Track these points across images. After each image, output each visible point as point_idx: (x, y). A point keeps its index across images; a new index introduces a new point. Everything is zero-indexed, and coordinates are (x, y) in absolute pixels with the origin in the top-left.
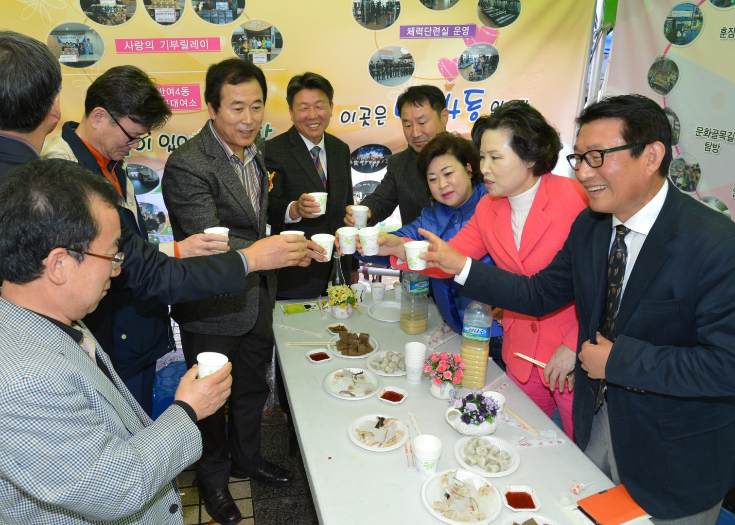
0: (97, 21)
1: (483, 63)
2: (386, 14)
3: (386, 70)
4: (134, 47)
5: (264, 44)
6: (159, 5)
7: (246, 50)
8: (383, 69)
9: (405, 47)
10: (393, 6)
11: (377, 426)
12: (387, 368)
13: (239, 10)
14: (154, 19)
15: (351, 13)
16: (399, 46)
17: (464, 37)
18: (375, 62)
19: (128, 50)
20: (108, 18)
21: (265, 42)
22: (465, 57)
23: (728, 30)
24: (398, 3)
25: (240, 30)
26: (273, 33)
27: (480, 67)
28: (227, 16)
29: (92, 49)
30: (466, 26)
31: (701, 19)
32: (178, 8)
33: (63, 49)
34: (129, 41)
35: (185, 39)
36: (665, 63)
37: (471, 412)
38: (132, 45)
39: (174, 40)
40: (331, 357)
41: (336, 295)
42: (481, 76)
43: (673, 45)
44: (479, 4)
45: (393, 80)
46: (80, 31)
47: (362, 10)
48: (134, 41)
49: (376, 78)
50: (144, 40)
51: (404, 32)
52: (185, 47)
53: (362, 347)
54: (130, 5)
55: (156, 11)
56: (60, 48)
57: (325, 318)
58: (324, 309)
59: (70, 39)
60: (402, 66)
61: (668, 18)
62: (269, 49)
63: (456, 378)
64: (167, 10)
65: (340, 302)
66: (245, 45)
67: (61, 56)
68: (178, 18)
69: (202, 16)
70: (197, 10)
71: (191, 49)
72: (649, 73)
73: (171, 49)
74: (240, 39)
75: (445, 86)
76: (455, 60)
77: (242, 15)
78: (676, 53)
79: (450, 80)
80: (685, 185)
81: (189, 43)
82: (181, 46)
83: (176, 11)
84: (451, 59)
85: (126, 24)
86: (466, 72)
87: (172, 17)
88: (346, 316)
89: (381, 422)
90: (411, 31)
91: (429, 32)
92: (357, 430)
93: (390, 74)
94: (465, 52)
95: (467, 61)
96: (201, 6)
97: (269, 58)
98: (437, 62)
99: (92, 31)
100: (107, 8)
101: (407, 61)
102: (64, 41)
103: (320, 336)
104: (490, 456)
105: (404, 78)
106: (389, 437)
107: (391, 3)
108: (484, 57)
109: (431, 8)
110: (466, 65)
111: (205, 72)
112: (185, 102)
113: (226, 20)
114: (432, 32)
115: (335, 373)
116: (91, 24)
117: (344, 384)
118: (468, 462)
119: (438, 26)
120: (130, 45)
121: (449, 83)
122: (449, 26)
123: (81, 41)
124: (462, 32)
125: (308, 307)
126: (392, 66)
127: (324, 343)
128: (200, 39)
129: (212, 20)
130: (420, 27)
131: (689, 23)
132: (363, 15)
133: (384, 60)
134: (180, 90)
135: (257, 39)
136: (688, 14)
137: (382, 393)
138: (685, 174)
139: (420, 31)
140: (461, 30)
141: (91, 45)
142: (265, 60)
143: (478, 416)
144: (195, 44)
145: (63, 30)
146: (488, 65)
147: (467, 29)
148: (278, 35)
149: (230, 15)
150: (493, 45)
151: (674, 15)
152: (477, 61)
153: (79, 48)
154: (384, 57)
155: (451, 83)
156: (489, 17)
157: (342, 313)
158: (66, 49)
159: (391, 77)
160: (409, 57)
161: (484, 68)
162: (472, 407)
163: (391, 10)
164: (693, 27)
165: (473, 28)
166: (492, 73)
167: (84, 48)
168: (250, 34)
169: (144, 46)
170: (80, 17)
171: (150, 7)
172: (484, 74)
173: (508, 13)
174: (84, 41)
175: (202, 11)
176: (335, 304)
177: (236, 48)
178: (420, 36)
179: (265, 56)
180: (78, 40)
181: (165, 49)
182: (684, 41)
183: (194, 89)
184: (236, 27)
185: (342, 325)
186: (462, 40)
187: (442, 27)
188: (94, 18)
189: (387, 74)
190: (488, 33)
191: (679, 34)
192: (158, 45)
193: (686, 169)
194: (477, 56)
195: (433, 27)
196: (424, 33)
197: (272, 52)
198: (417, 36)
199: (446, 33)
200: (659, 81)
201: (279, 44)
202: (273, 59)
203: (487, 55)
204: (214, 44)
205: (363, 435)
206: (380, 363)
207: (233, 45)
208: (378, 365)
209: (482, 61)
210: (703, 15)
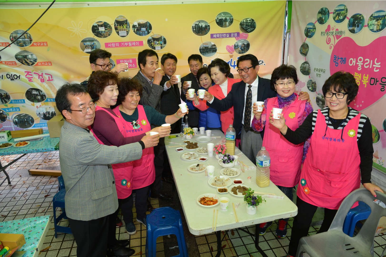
0: (98, 36)
1: (244, 47)
2: (205, 30)
3: (206, 51)
4: (112, 46)
5: (159, 43)
6: (120, 30)
7: (153, 45)
8: (205, 51)
9: (213, 42)
10: (207, 27)
11: (197, 166)
12: (202, 152)
13: (150, 31)
14: (119, 35)
15: (191, 30)
16: (211, 41)
17: (235, 37)
18: (202, 48)
19: (110, 47)
20: (102, 35)
21: (160, 42)
22: (236, 44)
23: (323, 33)
24: (209, 26)
25: (150, 38)
26: (162, 39)
27: (243, 48)
28: (146, 33)
29: (96, 47)
30: (236, 33)
31: (315, 28)
32: (127, 31)
33: (86, 47)
34: (110, 43)
35: (130, 42)
36: (305, 45)
37: (226, 160)
38: (111, 45)
39: (126, 42)
40: (184, 150)
41: (186, 131)
42: (243, 52)
43: (307, 38)
44: (240, 25)
45: (209, 54)
46: (92, 40)
47: (196, 29)
48: (111, 43)
49: (202, 54)
50: (115, 43)
51: (212, 36)
52: (130, 45)
53: (195, 146)
54: (110, 30)
55: (120, 32)
56: (85, 47)
57: (183, 139)
58: (183, 136)
59: (88, 43)
60: (212, 49)
61: (306, 28)
62: (161, 45)
63: (223, 152)
64: (123, 31)
65: (188, 133)
66: (153, 43)
67: (85, 50)
68: (127, 34)
69: (136, 33)
70: (134, 31)
71: (133, 46)
72: (300, 48)
73: (125, 46)
74: (151, 41)
75: (229, 56)
76: (232, 46)
77: (151, 32)
78: (308, 41)
79: (231, 53)
80: (312, 90)
81: (132, 43)
82: (129, 45)
83: (127, 32)
84: (231, 45)
85: (109, 37)
86: (237, 50)
87: (125, 34)
88: (190, 138)
89: (198, 165)
90: (215, 36)
91: (222, 36)
92: (190, 168)
93: (208, 52)
94: (236, 43)
95: (237, 46)
96: (136, 30)
97: (161, 48)
98: (225, 47)
99: (96, 40)
100: (102, 32)
101: (214, 47)
102: (86, 44)
103: (181, 144)
104: (231, 172)
105: (213, 53)
106: (200, 169)
107: (206, 26)
108: (244, 44)
109: (222, 27)
110: (237, 48)
111: (138, 54)
112: (131, 65)
113: (145, 34)
114: (223, 36)
115: (185, 154)
116: (96, 38)
117: (187, 157)
118: (224, 174)
119: (225, 34)
120: (110, 45)
121: (231, 55)
122: (229, 33)
123: (92, 44)
124: (234, 35)
125: (177, 136)
126: (208, 49)
127: (182, 146)
128: (136, 42)
129: (140, 35)
130: (218, 34)
131: (312, 30)
132: (196, 30)
133: (205, 47)
134: (129, 61)
135: (156, 41)
136: (311, 27)
137: (200, 158)
138: (312, 86)
139: (218, 36)
140: (234, 34)
141: (96, 45)
142: (160, 48)
143: (228, 161)
144: (134, 44)
145: (86, 40)
146: (246, 47)
147: (236, 34)
148: (164, 39)
149: (146, 32)
150: (247, 40)
151: (308, 27)
152: (241, 46)
153: (92, 47)
154: (205, 46)
155: (232, 55)
156: (244, 29)
157: (189, 137)
158: (87, 47)
159: (208, 53)
160: (215, 45)
161: (244, 48)
162: (226, 158)
163: (207, 28)
164: (313, 31)
165: (238, 34)
166: (248, 50)
167: (93, 47)
168: (154, 39)
169: (115, 45)
170: (92, 35)
171: (117, 31)
172: (245, 51)
173: (251, 27)
174: (93, 44)
175: (136, 31)
176: (186, 134)
177: (149, 45)
178: (218, 37)
179: (160, 47)
180: (91, 44)
181: (123, 46)
182: (310, 37)
183: (134, 60)
184: (149, 37)
185: (188, 141)
186: (234, 38)
187: (226, 34)
188: (97, 35)
189: (207, 52)
190: (244, 35)
191: (309, 34)
192: (121, 44)
193: (312, 84)
194: (241, 44)
195: (223, 34)
196: (220, 36)
197: (163, 46)
198: (217, 37)
199: (228, 36)
200: (304, 51)
201: (165, 42)
202: (163, 48)
203: (245, 43)
204: (141, 43)
205: (192, 169)
206: (200, 150)
207: (148, 43)
208: (199, 151)
209: (243, 46)
210: (316, 27)
